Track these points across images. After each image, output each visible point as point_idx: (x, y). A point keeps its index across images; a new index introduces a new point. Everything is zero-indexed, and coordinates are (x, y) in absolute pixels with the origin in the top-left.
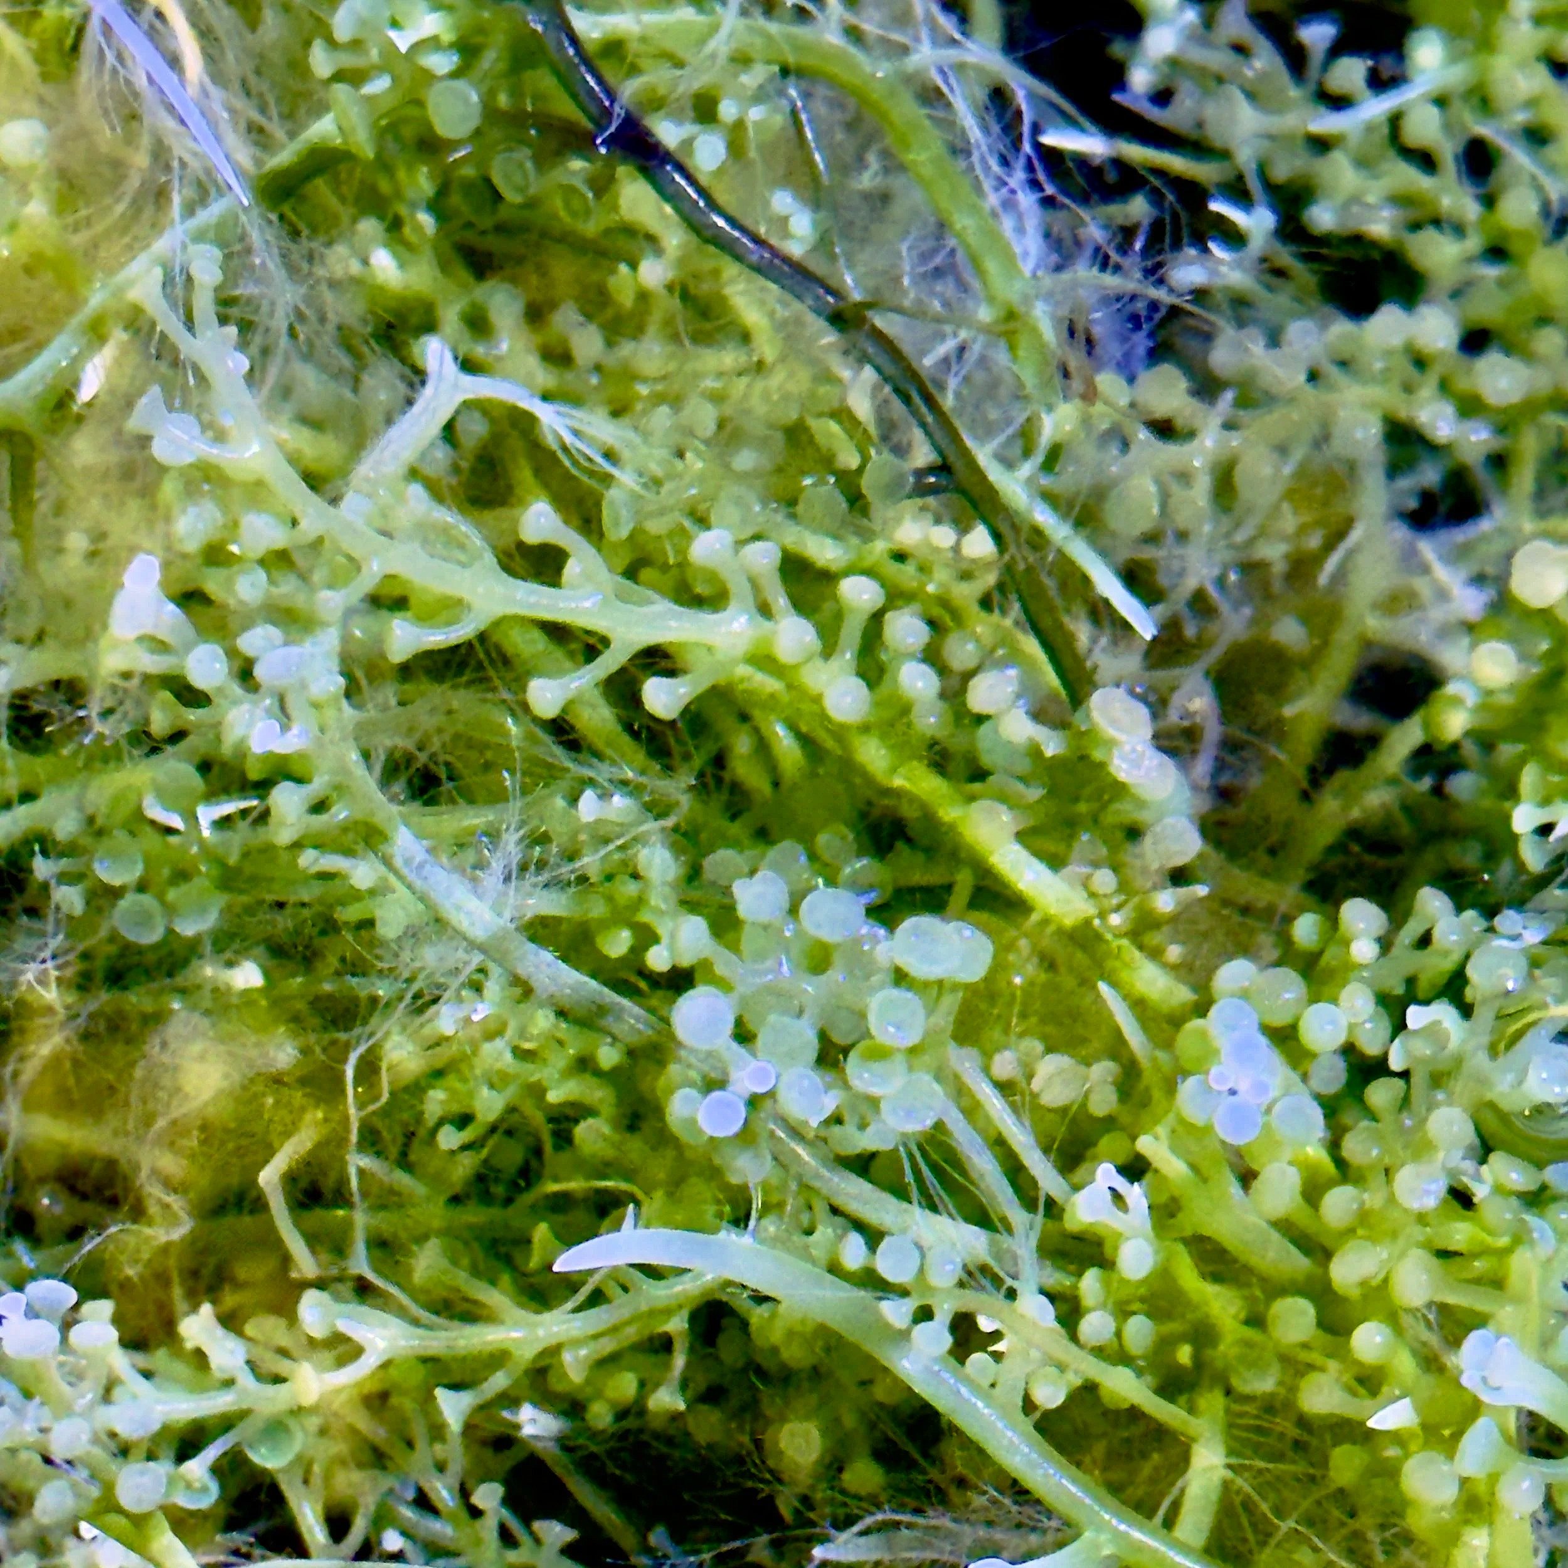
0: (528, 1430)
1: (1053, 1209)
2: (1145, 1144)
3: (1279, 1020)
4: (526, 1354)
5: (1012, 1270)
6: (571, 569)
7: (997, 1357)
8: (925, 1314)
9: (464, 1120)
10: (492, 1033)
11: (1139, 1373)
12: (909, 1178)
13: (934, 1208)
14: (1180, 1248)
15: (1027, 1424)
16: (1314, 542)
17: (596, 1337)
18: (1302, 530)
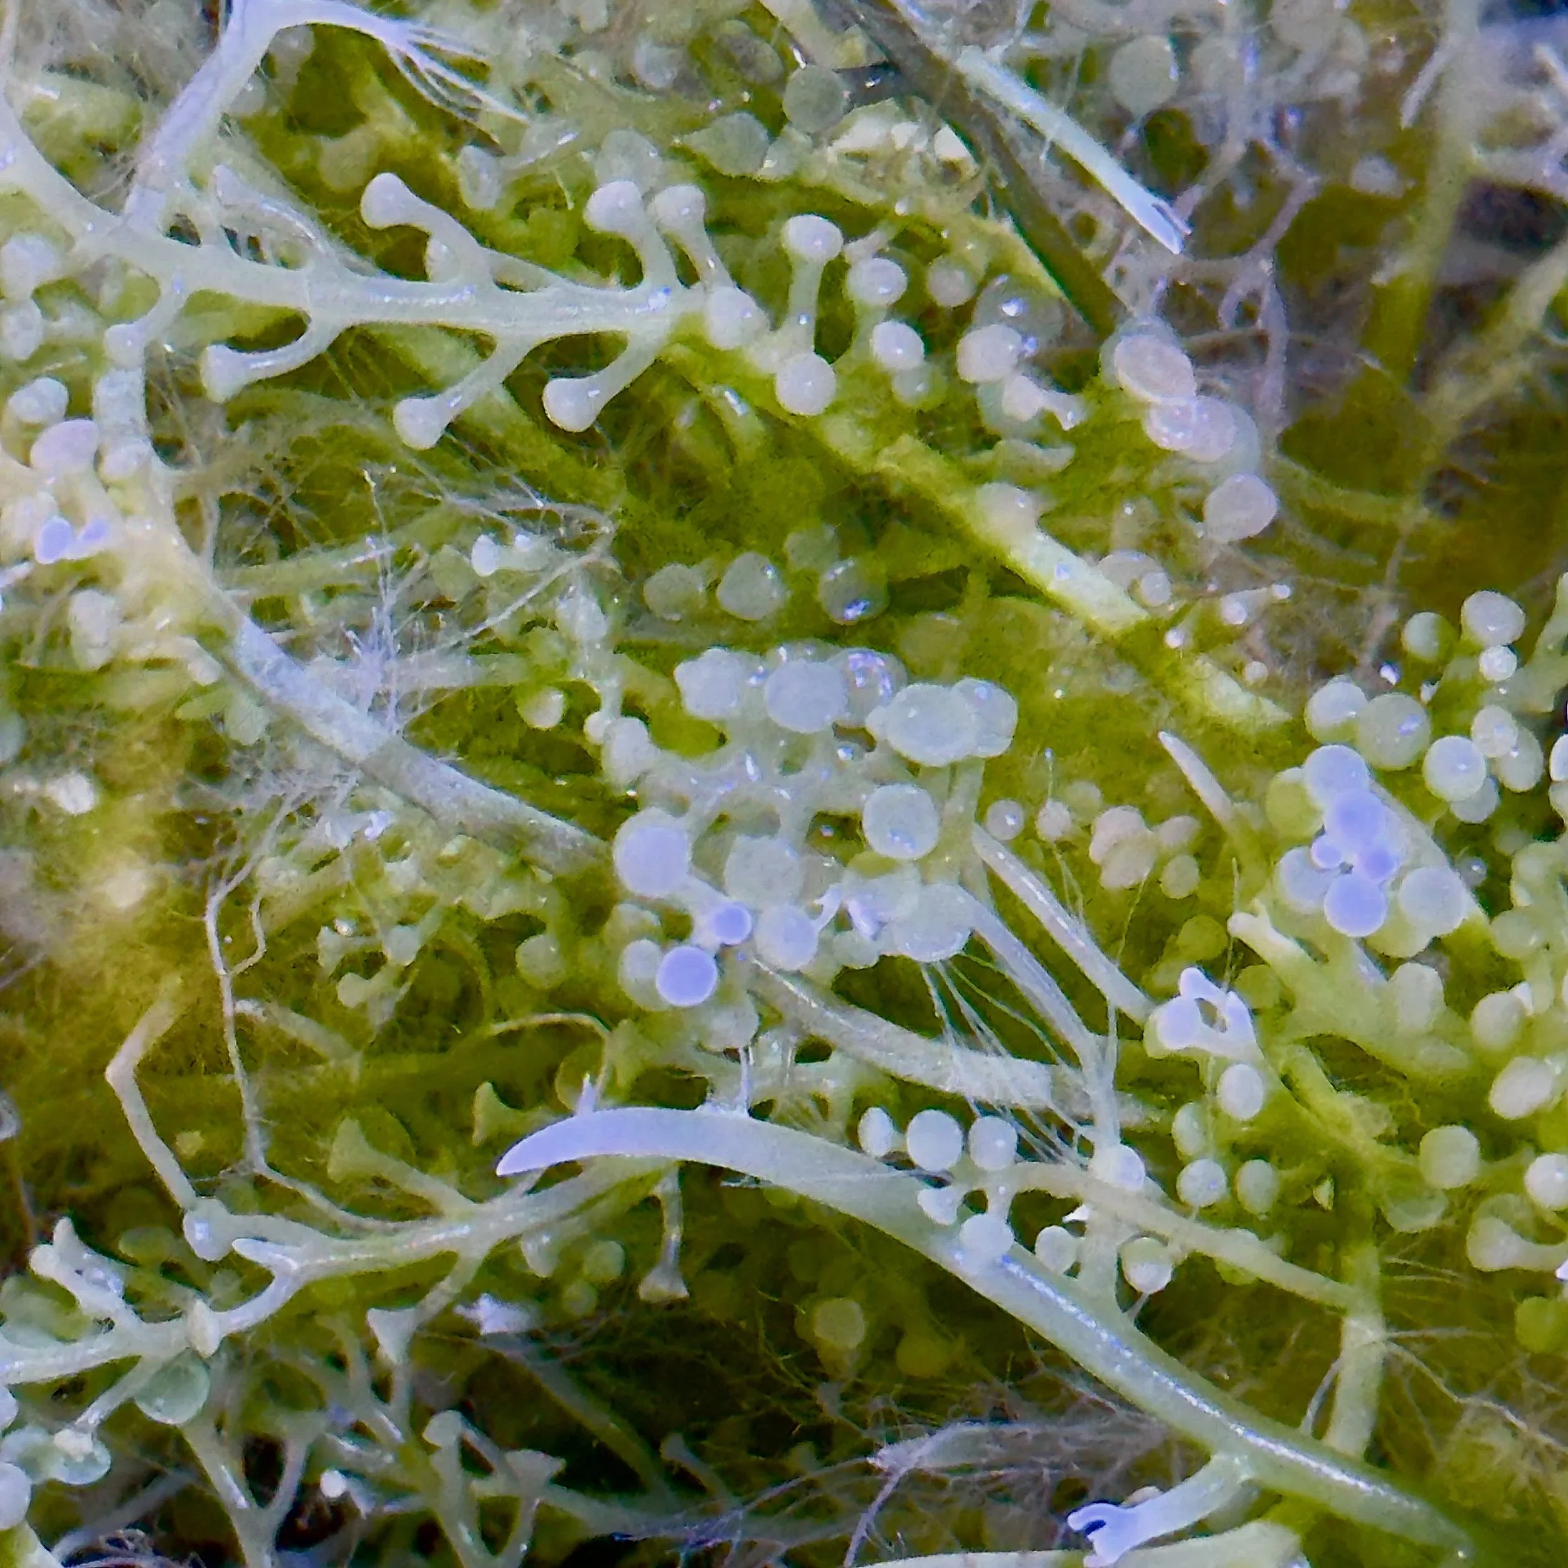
0: (487, 1329)
1: (1131, 1030)
2: (1240, 925)
3: (1397, 760)
4: (477, 1252)
5: (1085, 1113)
6: (435, 252)
7: (1078, 1228)
8: (976, 1203)
9: (371, 963)
10: (393, 849)
11: (1264, 1232)
12: (940, 1011)
13: (975, 1046)
14: (1303, 1053)
15: (1126, 1322)
16: (1392, 65)
17: (562, 1218)
18: (1377, 52)
